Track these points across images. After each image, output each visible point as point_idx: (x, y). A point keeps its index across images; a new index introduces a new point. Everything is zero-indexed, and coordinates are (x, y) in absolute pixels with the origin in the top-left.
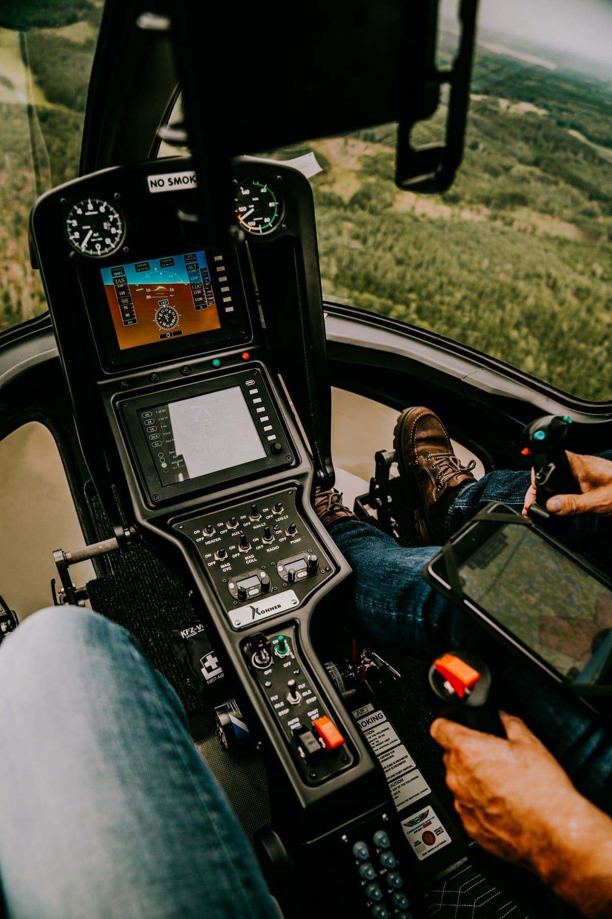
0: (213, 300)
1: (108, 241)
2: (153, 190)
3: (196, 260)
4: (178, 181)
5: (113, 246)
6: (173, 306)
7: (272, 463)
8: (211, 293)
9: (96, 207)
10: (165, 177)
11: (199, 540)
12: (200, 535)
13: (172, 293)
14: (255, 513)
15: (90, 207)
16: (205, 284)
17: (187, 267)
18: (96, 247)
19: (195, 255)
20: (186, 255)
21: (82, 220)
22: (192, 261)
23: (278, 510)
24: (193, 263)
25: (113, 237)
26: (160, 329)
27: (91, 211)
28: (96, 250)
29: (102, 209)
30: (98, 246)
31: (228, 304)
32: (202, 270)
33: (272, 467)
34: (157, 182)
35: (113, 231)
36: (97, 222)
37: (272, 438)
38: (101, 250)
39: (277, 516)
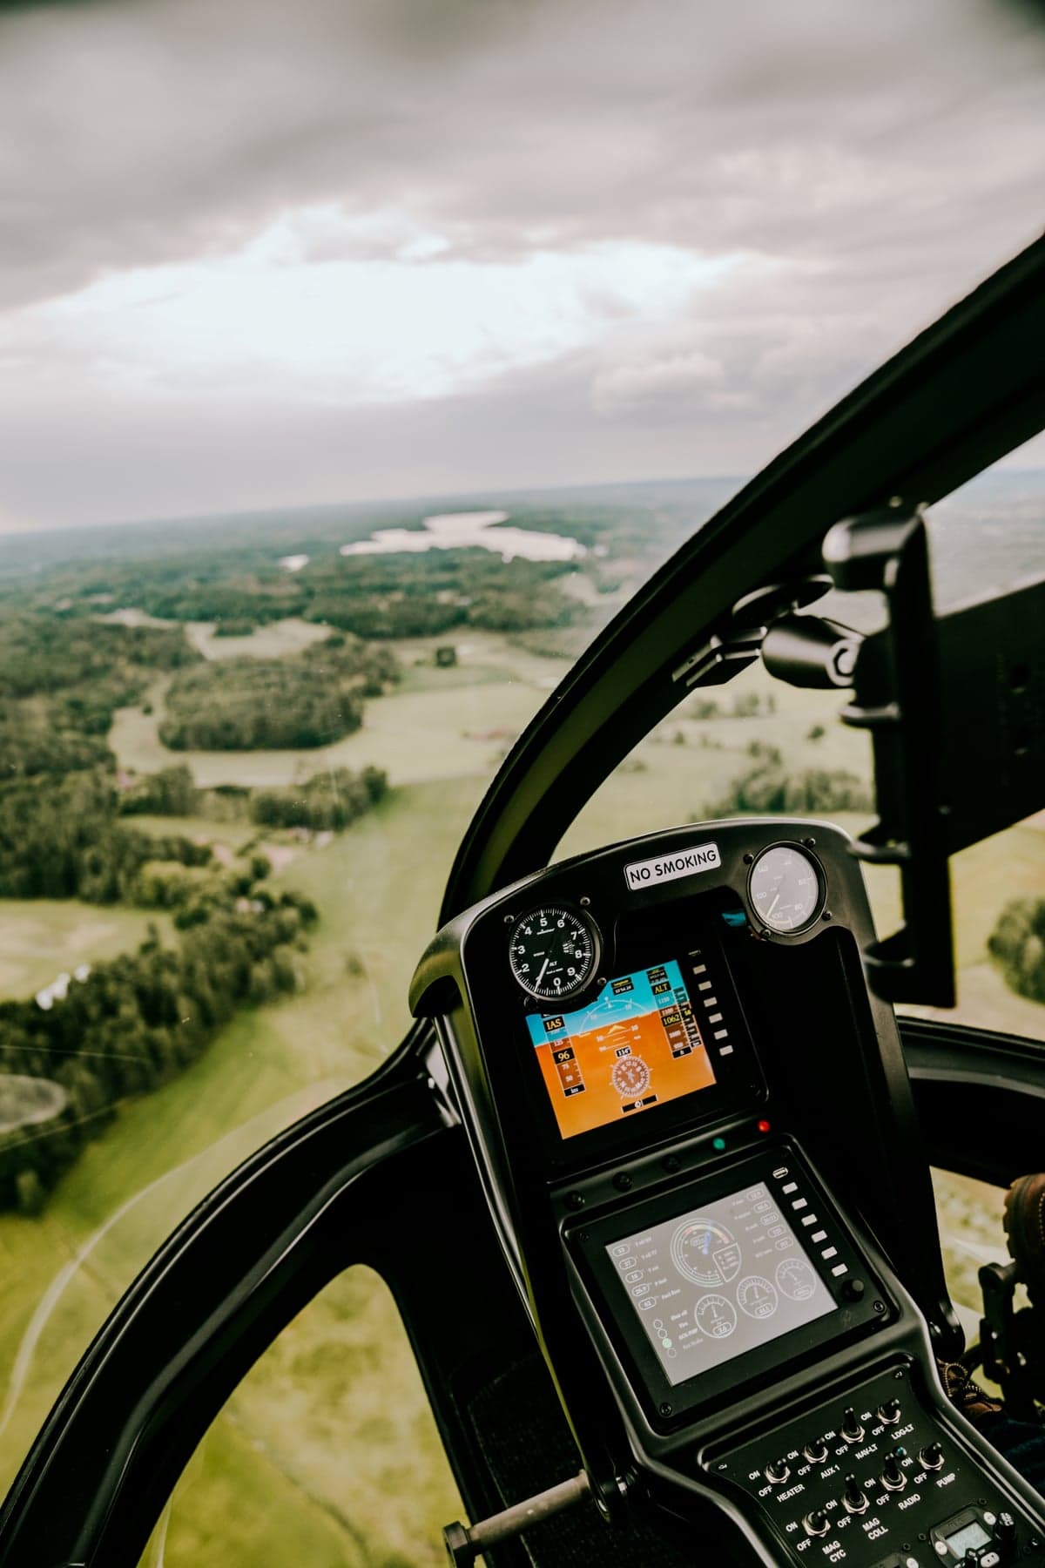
0: (698, 1038)
1: (571, 971)
2: (635, 885)
3: (665, 976)
4: (669, 867)
5: (579, 978)
6: (638, 1056)
7: (850, 1320)
8: (694, 1027)
9: (552, 921)
10: (650, 864)
11: (763, 1492)
12: (763, 1482)
13: (636, 1033)
14: (851, 1425)
15: (544, 922)
16: (683, 1012)
17: (654, 988)
18: (555, 984)
19: (662, 968)
20: (649, 970)
21: (532, 943)
22: (659, 978)
23: (890, 1415)
24: (662, 981)
25: (577, 964)
26: (622, 1097)
27: (545, 928)
28: (555, 988)
29: (561, 924)
30: (557, 981)
31: (724, 1042)
32: (676, 991)
33: (855, 1326)
34: (640, 872)
35: (578, 954)
36: (552, 945)
37: (840, 1270)
38: (561, 986)
39: (891, 1428)
